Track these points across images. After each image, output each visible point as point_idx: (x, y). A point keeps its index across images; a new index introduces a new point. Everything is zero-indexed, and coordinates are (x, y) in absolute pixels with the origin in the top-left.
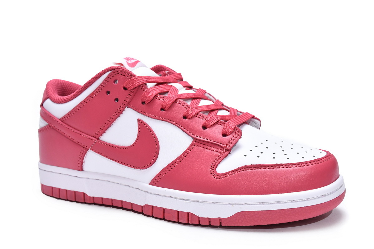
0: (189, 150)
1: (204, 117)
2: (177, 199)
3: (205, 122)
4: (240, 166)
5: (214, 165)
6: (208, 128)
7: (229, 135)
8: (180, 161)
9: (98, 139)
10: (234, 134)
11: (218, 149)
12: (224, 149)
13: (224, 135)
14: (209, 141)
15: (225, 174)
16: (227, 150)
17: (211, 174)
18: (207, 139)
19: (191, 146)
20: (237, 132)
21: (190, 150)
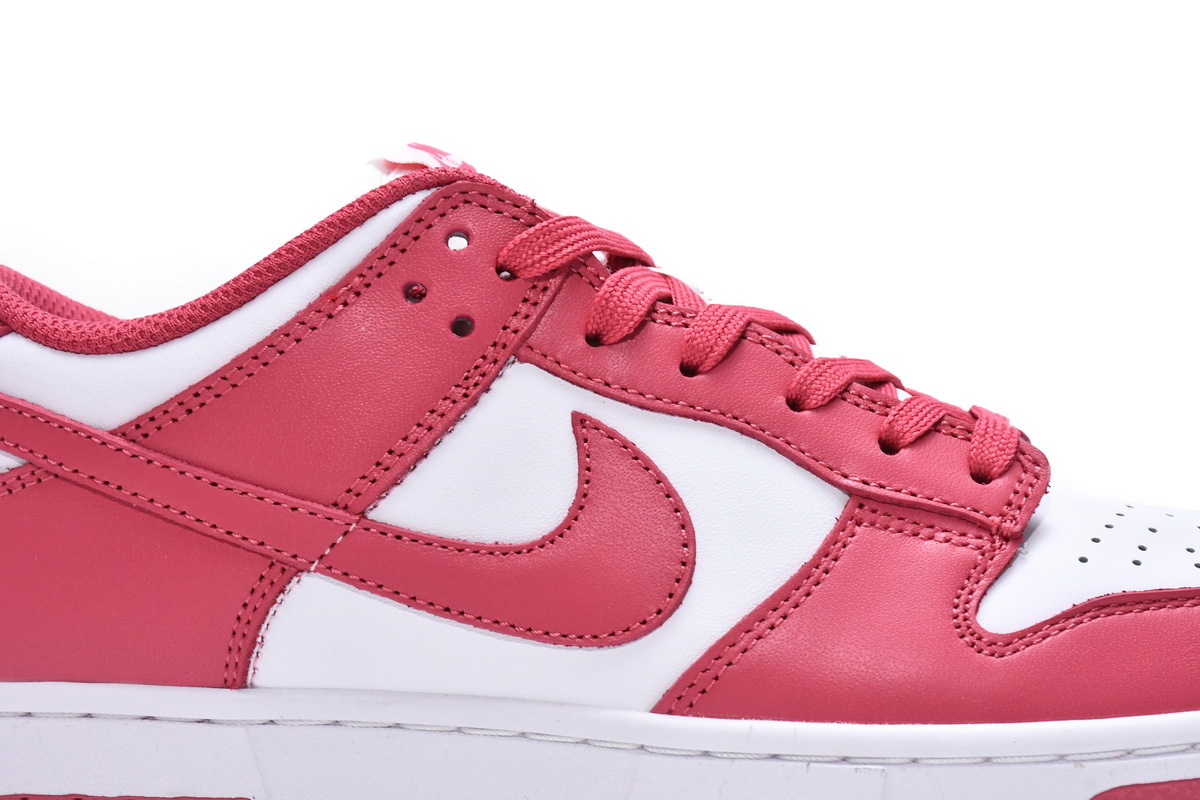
0: (839, 545)
1: (875, 402)
2: (809, 760)
3: (885, 424)
4: (1081, 599)
5: (967, 602)
6: (905, 447)
7: (1001, 475)
8: (808, 595)
9: (363, 515)
10: (1017, 470)
11: (964, 535)
12: (992, 535)
13: (982, 477)
14: (918, 499)
15: (1021, 635)
16: (1006, 539)
17: (962, 637)
18: (914, 495)
19: (841, 526)
20: (1028, 465)
21: (844, 546)
